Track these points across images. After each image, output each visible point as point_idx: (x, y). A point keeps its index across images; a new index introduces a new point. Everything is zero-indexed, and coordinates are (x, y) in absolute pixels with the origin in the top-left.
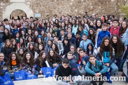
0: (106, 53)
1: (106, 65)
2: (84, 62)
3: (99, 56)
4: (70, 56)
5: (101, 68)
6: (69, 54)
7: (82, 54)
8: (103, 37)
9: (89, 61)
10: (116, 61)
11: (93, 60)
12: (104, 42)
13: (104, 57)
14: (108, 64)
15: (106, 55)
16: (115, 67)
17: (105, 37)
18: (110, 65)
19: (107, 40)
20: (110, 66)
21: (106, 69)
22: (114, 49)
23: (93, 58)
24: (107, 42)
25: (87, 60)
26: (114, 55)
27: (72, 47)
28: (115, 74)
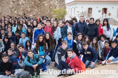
0: (41, 47)
1: (41, 58)
2: (23, 57)
3: (36, 51)
4: (10, 52)
5: (38, 60)
6: (9, 51)
7: (21, 50)
9: (27, 55)
10: (49, 54)
11: (31, 54)
12: (39, 38)
13: (40, 51)
14: (43, 57)
15: (41, 49)
16: (48, 58)
17: (40, 35)
18: (45, 57)
19: (41, 37)
20: (45, 58)
21: (41, 61)
22: (47, 44)
23: (31, 52)
24: (41, 39)
25: (25, 54)
26: (47, 48)
27: (12, 44)
28: (49, 64)
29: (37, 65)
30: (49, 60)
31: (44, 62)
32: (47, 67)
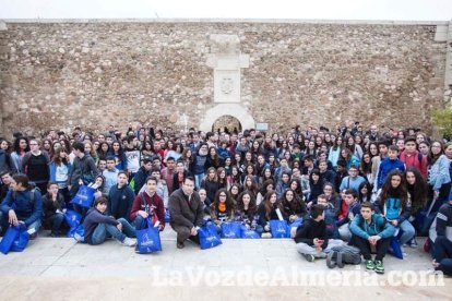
0: (392, 200)
1: (391, 223)
2: (351, 215)
3: (378, 207)
4: (321, 201)
5: (382, 228)
6: (320, 199)
7: (349, 200)
8: (389, 171)
9: (359, 213)
10: (412, 218)
11: (367, 213)
12: (390, 179)
13: (388, 208)
14: (395, 222)
15: (392, 205)
16: (408, 227)
17: (393, 171)
18: (400, 223)
19: (397, 177)
20: (398, 226)
21: (391, 230)
22: (409, 195)
23: (368, 209)
24: (396, 181)
25: (356, 211)
26: (409, 206)
27: (328, 187)
28: (409, 243)
29: (378, 238)
30: (410, 233)
31: (396, 234)
32: (402, 249)
